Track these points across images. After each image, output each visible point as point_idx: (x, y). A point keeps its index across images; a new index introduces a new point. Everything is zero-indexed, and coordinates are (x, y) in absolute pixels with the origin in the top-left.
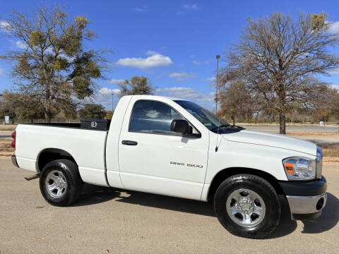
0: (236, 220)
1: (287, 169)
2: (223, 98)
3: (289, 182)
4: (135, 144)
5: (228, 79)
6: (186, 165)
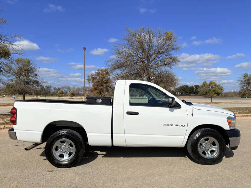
0: (203, 155)
1: (229, 123)
2: (94, 79)
3: (231, 130)
4: (136, 113)
6: (174, 125)
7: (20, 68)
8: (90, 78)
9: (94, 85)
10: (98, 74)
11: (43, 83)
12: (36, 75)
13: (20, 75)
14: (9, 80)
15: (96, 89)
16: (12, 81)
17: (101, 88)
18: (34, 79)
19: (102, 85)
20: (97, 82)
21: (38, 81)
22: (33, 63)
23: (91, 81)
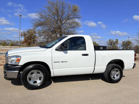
2: (25, 35)
5: (40, 25)
8: (23, 34)
9: (25, 39)
10: (28, 32)
15: (26, 42)
17: (30, 41)
19: (30, 39)
20: (27, 37)
23: (23, 36)
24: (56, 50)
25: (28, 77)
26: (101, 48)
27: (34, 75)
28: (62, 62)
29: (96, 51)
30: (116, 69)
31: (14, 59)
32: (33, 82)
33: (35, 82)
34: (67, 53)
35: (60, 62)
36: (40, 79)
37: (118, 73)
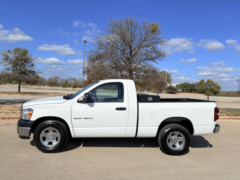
2: (88, 71)
7: (17, 57)
8: (86, 70)
9: (88, 78)
11: (39, 73)
12: (33, 65)
13: (17, 64)
14: (6, 69)
15: (90, 82)
16: (9, 69)
18: (31, 69)
20: (91, 75)
21: (34, 71)
22: (30, 53)
23: (86, 74)
24: (79, 102)
25: (41, 136)
26: (150, 99)
27: (49, 134)
28: (86, 118)
29: (139, 103)
30: (177, 133)
31: (27, 113)
32: (47, 143)
33: (51, 143)
34: (93, 106)
35: (83, 119)
36: (57, 140)
37: (180, 139)
